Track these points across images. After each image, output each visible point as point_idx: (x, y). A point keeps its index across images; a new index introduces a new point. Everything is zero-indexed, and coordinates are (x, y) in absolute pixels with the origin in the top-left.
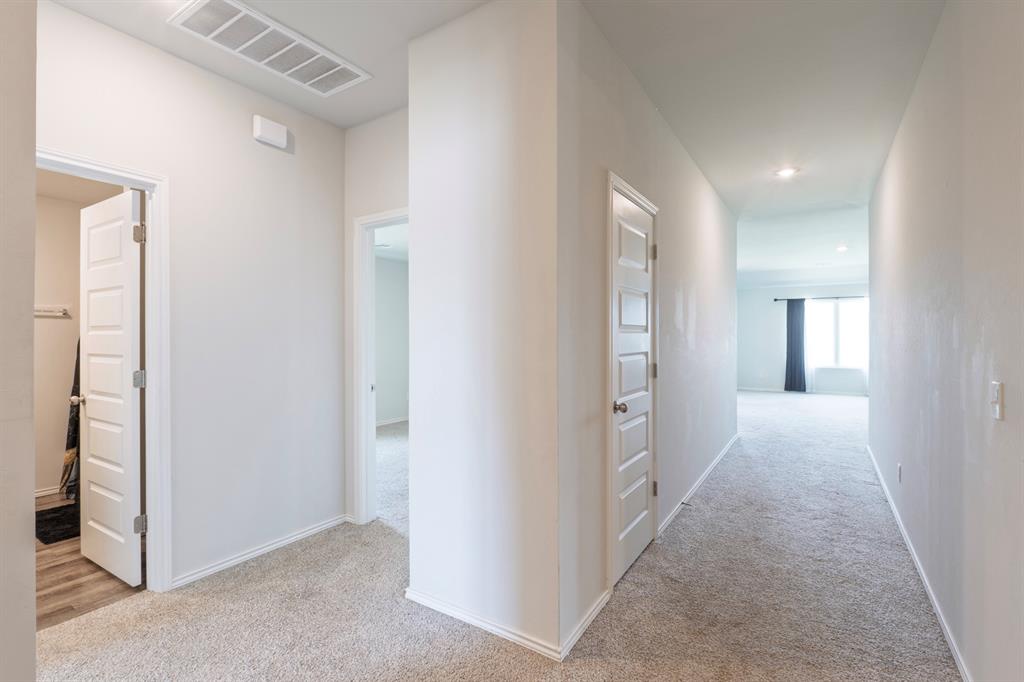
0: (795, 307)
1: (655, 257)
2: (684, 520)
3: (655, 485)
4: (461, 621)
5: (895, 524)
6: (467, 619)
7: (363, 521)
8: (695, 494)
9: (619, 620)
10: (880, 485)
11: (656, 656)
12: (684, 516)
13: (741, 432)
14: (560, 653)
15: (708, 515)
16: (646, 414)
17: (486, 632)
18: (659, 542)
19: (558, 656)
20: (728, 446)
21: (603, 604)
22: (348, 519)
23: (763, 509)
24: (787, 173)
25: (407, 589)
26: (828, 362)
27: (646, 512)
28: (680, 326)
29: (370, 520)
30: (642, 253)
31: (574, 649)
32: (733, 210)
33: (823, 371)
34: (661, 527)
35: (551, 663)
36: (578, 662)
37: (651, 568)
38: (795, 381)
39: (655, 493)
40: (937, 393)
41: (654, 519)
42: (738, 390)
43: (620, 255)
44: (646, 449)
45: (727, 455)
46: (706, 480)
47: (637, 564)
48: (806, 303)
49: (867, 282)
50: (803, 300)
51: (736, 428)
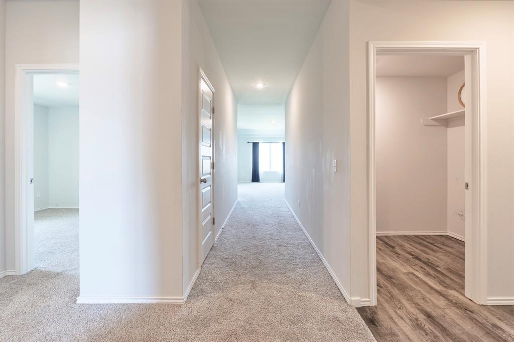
0: (255, 145)
1: (213, 113)
2: (224, 235)
3: (214, 219)
4: (121, 304)
5: (298, 224)
6: (125, 301)
7: (24, 272)
8: (226, 225)
9: (207, 279)
10: (291, 212)
11: (226, 288)
12: (223, 234)
13: (239, 199)
14: (183, 299)
15: (233, 232)
16: (210, 186)
17: (138, 304)
18: (216, 245)
19: (182, 301)
20: (235, 204)
21: (198, 275)
22: (8, 273)
23: (254, 226)
24: (260, 85)
25: (78, 298)
26: (268, 170)
27: (210, 232)
28: (221, 147)
29: (29, 270)
30: (209, 109)
31: (189, 296)
32: (237, 99)
33: (265, 173)
34: (216, 239)
35: (180, 306)
36: (192, 301)
37: (215, 257)
38: (255, 178)
39: (214, 223)
40: (314, 170)
41: (213, 235)
42: (238, 183)
43: (202, 108)
44: (210, 202)
45: (235, 208)
46: (229, 219)
47: (209, 256)
48: (260, 144)
49: (284, 136)
50: (258, 143)
51: (237, 197)
